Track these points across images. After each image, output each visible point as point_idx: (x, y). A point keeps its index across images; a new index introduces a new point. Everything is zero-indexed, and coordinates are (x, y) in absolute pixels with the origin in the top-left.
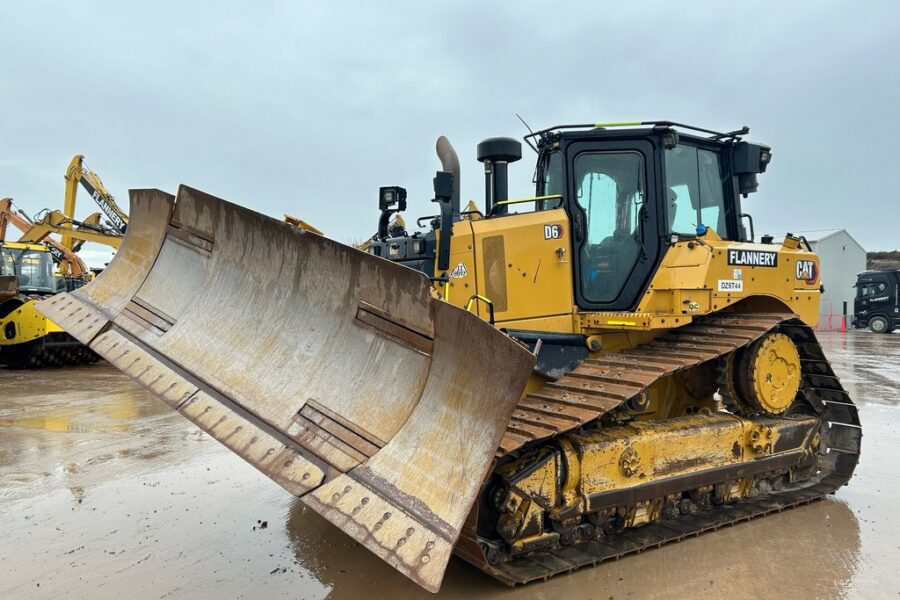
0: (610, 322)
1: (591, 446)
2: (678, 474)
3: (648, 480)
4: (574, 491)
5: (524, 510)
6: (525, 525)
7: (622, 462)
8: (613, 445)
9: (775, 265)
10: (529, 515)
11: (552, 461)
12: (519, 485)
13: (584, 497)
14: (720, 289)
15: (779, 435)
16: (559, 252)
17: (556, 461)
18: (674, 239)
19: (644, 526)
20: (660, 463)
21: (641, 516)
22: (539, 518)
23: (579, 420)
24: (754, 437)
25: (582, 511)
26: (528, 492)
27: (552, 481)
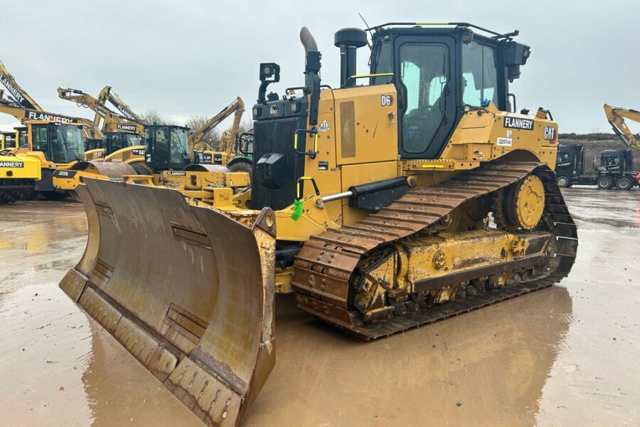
0: (424, 166)
1: (416, 249)
2: (468, 268)
3: (450, 272)
4: (403, 279)
5: (373, 291)
6: (374, 301)
7: (435, 259)
8: (429, 248)
9: (532, 129)
10: (377, 294)
11: (392, 258)
12: (371, 274)
13: (410, 282)
14: (498, 144)
15: (529, 244)
16: (391, 116)
17: (394, 258)
18: (467, 109)
19: (445, 302)
20: (457, 261)
21: (444, 296)
22: (383, 296)
23: (412, 230)
24: (515, 244)
25: (409, 292)
26: (377, 279)
27: (391, 271)
